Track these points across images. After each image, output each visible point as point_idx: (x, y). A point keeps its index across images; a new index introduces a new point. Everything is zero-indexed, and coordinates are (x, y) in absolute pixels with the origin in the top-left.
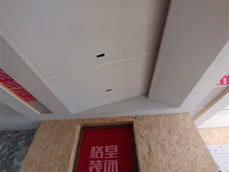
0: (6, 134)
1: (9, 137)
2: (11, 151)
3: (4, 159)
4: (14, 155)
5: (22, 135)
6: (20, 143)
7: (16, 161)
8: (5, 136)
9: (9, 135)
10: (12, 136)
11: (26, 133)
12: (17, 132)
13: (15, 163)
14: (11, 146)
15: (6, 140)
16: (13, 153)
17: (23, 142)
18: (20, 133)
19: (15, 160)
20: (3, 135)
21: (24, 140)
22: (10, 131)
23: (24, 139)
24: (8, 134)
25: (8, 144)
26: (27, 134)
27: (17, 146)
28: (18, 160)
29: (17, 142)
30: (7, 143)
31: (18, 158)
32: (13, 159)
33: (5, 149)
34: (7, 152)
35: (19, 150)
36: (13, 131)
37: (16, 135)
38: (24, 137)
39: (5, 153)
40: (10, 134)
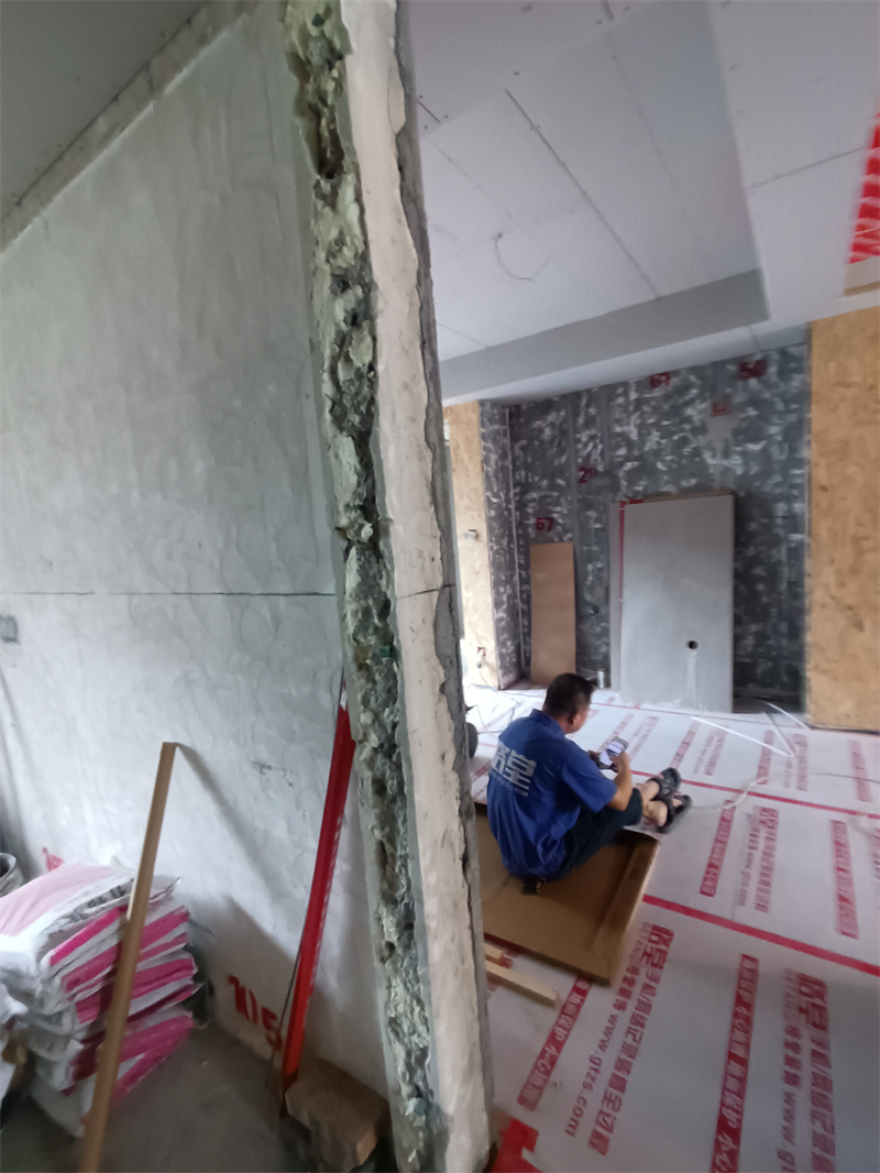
0: (619, 395)
1: (639, 403)
2: (676, 438)
3: (669, 458)
4: (694, 446)
6: (689, 411)
7: (713, 457)
8: (621, 400)
9: (633, 396)
10: (647, 396)
11: (693, 378)
12: (654, 381)
13: (710, 461)
14: (665, 423)
15: (635, 410)
16: (684, 441)
17: (702, 406)
18: (671, 384)
19: (707, 456)
20: (611, 399)
21: (702, 402)
22: (625, 385)
23: (701, 397)
24: (626, 394)
25: (652, 421)
26: (699, 383)
27: (689, 420)
28: (719, 455)
30: (641, 417)
31: (713, 450)
33: (649, 434)
34: (663, 441)
35: (701, 430)
36: (638, 384)
37: (657, 393)
38: (694, 391)
39: (658, 443)
40: (636, 391)
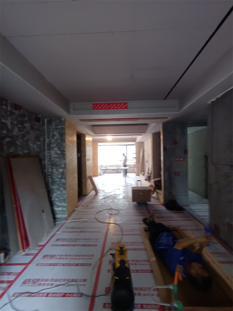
0: (4, 104)
1: (11, 113)
2: (22, 133)
3: (20, 140)
4: (27, 138)
5: (25, 116)
6: (26, 125)
8: (4, 107)
9: (9, 109)
10: (14, 111)
11: (26, 113)
12: (16, 106)
13: (31, 145)
14: (19, 126)
15: (10, 115)
16: (24, 136)
17: (29, 125)
18: (21, 111)
19: (30, 142)
21: (29, 123)
22: (6, 101)
23: (28, 121)
24: (6, 105)
25: (15, 123)
26: (28, 116)
27: (25, 128)
29: (22, 123)
30: (12, 119)
32: (27, 141)
33: (14, 128)
34: (19, 133)
35: (28, 133)
36: (11, 104)
37: (17, 112)
38: (27, 119)
40: (10, 107)
